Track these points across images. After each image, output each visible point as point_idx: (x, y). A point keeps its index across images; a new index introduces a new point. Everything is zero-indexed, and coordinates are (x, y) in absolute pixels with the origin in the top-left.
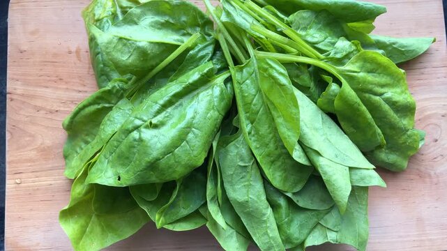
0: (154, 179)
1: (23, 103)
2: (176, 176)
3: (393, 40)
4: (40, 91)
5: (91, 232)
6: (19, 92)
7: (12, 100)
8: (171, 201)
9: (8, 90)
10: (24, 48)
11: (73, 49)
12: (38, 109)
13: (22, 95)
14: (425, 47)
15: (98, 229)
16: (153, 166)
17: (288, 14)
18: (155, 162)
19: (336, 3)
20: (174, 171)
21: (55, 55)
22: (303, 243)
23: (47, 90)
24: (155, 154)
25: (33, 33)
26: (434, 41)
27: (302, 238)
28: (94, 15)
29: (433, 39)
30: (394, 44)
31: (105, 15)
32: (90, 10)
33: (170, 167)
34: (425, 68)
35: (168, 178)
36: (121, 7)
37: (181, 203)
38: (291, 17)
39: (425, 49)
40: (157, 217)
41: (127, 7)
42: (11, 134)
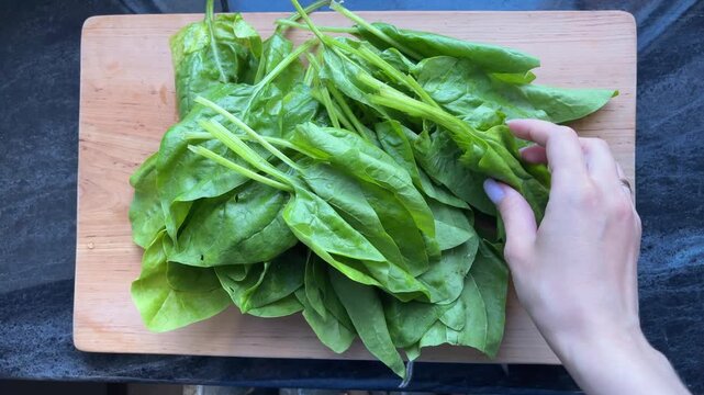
0: (240, 260)
1: (98, 153)
2: (265, 257)
3: (557, 92)
4: (118, 139)
5: (167, 309)
6: (93, 139)
7: (85, 149)
8: (259, 283)
9: (80, 137)
10: (100, 86)
11: (158, 90)
12: (115, 161)
13: (97, 143)
14: (600, 104)
15: (175, 306)
16: (239, 246)
17: (416, 61)
18: (240, 242)
19: (478, 48)
20: (263, 252)
21: (136, 95)
22: (418, 343)
23: (127, 139)
24: (240, 233)
25: (110, 67)
26: (616, 94)
27: (418, 337)
28: (184, 47)
29: (612, 93)
30: (558, 97)
31: (196, 48)
32: (179, 38)
33: (257, 248)
34: (602, 129)
35: (256, 260)
36: (216, 38)
37: (273, 286)
38: (421, 65)
39: (600, 106)
40: (242, 300)
41: (223, 39)
42: (84, 189)
